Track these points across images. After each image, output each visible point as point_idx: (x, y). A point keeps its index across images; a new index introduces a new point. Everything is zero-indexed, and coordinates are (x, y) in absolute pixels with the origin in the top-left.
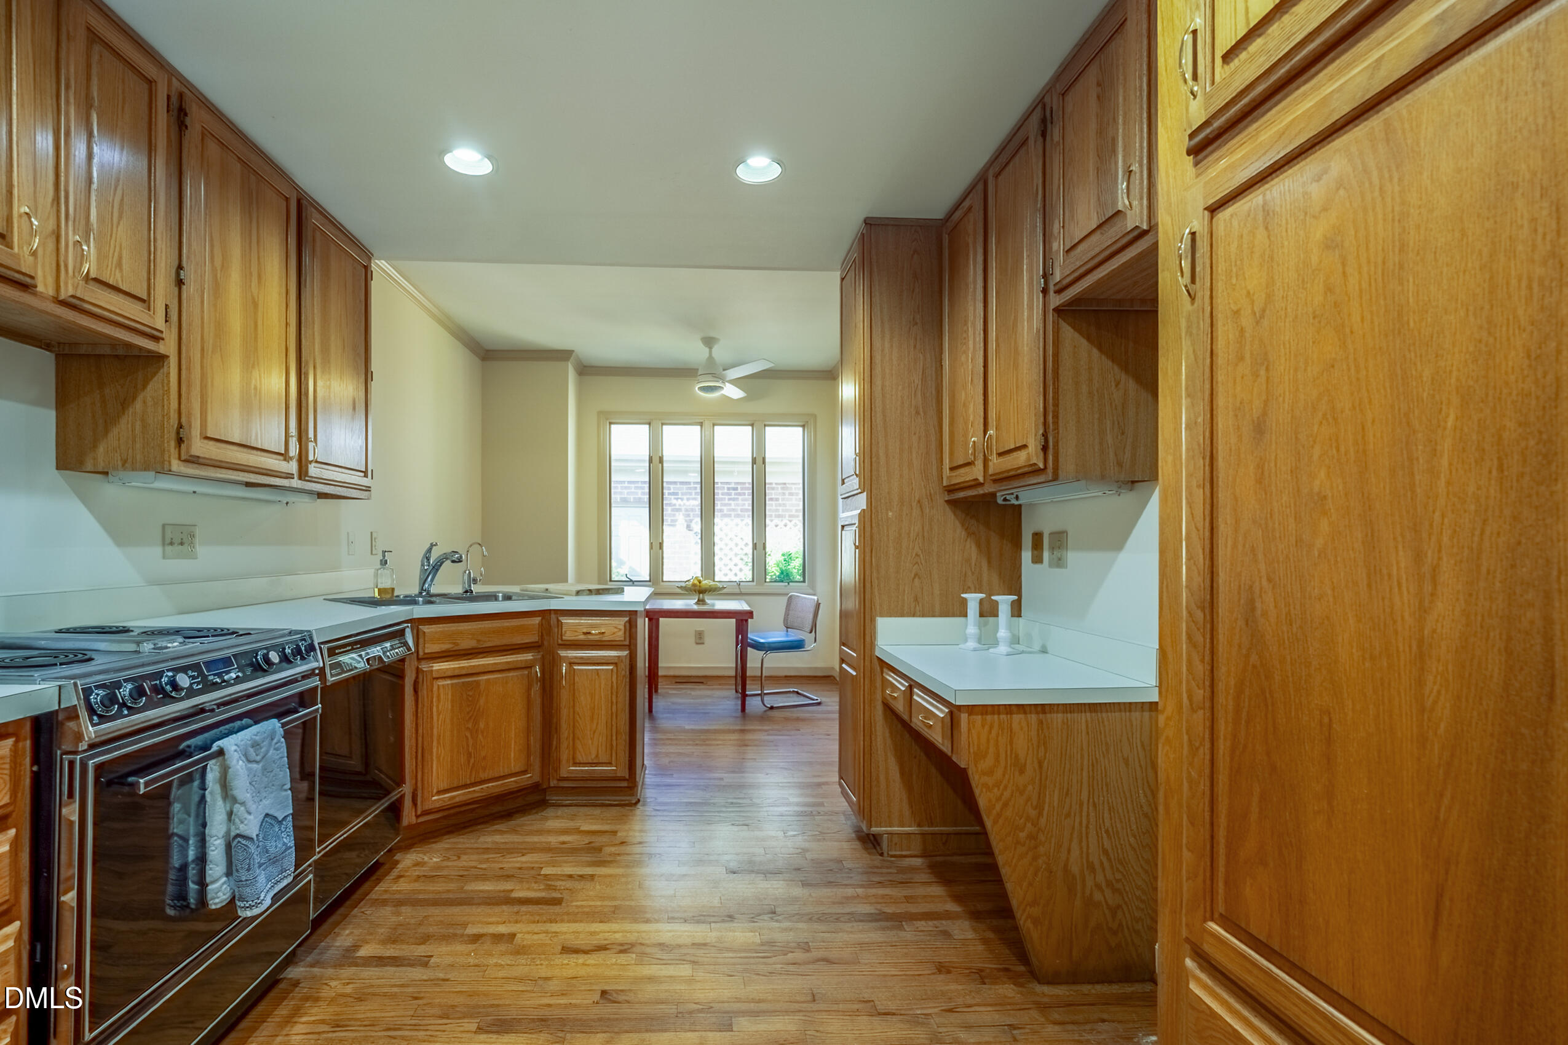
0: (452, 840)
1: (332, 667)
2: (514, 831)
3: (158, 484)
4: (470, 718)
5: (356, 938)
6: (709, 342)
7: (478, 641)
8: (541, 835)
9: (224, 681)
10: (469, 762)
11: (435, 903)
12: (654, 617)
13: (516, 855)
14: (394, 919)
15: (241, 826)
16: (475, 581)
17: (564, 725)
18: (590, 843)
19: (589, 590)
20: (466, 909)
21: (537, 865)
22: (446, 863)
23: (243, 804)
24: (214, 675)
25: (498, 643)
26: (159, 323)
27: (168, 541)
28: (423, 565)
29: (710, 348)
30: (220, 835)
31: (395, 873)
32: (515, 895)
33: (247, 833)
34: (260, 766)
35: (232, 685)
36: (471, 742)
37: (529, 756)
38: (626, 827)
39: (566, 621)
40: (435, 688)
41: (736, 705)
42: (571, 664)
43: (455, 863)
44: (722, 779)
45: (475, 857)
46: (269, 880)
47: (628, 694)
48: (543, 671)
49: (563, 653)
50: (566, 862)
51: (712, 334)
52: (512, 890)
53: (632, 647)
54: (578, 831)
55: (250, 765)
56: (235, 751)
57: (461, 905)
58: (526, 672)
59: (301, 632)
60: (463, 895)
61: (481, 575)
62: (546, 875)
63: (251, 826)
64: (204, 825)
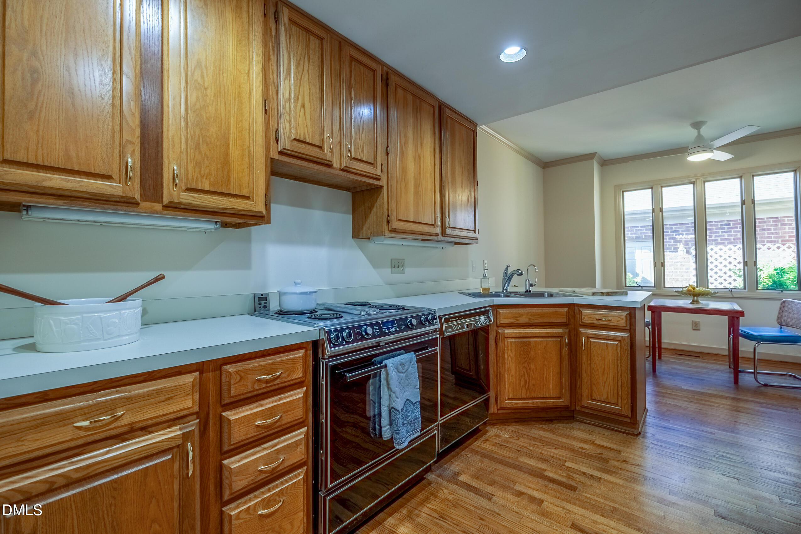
0: (517, 427)
1: (447, 328)
2: (552, 431)
3: (385, 242)
4: (526, 361)
5: (460, 468)
6: (697, 125)
7: (530, 319)
8: (568, 439)
9: (390, 332)
10: (525, 386)
11: (502, 462)
12: (656, 311)
13: (551, 447)
14: (479, 464)
15: (394, 403)
16: (532, 285)
17: (584, 375)
18: (600, 454)
19: (602, 293)
20: (517, 473)
21: (563, 458)
22: (511, 440)
23: (394, 393)
24: (386, 328)
25: (542, 321)
26: (379, 172)
27: (393, 266)
28: (504, 277)
29: (699, 129)
30: (386, 405)
31: (485, 437)
32: (546, 473)
33: (396, 407)
34: (404, 375)
35: (394, 334)
36: (526, 375)
37: (561, 388)
38: (629, 450)
39: (584, 311)
40: (506, 343)
41: (729, 377)
42: (588, 337)
43: (516, 441)
44: (714, 434)
45: (527, 441)
46: (408, 432)
47: (629, 362)
48: (570, 340)
49: (582, 330)
50: (582, 462)
51: (699, 119)
52: (546, 470)
53: (632, 331)
54: (593, 443)
55: (399, 374)
56: (392, 366)
57: (515, 469)
58: (559, 339)
59: (431, 310)
60: (517, 463)
61: (536, 282)
62: (568, 467)
63: (399, 404)
64: (380, 399)
